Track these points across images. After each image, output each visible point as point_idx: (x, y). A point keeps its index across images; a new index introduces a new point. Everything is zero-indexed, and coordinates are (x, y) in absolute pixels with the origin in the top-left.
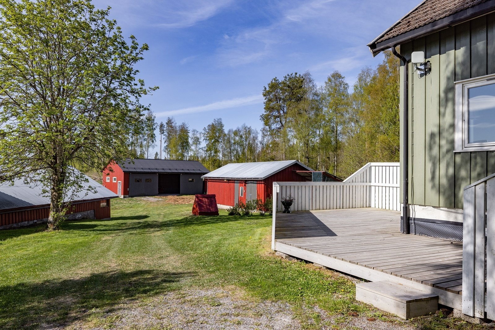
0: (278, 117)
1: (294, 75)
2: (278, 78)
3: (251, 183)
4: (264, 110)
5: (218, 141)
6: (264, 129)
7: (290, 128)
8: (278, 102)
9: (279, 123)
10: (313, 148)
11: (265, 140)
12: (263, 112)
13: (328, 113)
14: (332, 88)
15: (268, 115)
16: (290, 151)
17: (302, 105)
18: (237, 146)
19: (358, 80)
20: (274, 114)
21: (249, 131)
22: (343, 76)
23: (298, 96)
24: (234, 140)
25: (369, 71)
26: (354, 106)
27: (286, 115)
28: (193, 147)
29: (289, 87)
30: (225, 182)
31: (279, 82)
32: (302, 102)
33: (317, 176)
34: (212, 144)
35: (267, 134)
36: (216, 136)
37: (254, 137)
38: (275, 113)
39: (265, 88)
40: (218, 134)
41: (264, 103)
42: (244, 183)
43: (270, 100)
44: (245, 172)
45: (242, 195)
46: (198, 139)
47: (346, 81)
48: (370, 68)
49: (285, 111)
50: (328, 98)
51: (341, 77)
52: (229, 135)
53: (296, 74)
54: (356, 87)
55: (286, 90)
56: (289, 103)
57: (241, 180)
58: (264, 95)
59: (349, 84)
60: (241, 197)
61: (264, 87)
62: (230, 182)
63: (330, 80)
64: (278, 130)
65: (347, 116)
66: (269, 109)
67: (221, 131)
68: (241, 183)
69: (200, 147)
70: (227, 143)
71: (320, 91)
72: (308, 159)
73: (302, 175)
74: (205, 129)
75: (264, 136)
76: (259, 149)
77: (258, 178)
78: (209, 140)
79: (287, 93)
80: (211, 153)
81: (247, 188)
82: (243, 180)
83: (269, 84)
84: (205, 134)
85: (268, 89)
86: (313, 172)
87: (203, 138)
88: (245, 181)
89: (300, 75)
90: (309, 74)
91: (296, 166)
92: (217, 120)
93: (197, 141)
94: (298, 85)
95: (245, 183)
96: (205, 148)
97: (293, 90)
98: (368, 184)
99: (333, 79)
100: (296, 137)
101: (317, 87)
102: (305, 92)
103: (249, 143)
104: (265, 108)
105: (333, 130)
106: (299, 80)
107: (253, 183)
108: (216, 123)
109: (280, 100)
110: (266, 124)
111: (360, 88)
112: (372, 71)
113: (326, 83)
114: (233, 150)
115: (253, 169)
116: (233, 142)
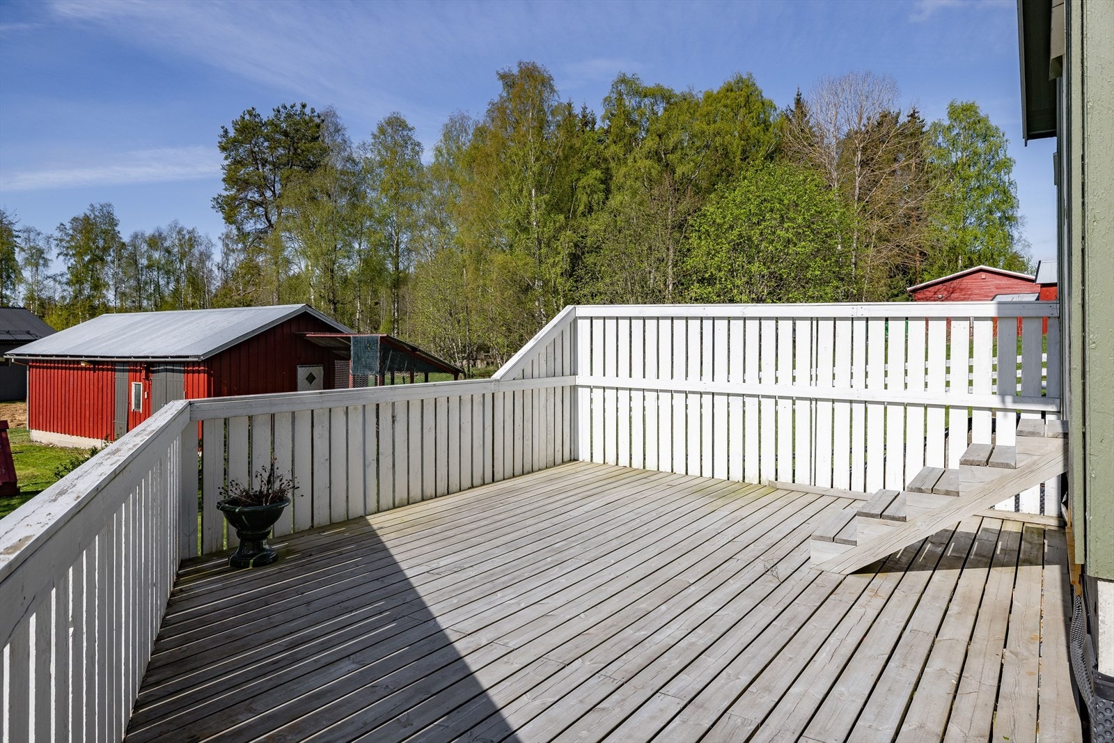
0: (260, 204)
1: (298, 107)
2: (258, 111)
3: (167, 370)
4: (223, 185)
5: (102, 260)
6: (227, 236)
7: (289, 231)
8: (258, 169)
9: (264, 219)
10: (345, 281)
11: (231, 261)
12: (221, 189)
13: (378, 204)
14: (387, 149)
15: (234, 198)
16: (290, 286)
17: (316, 180)
18: (155, 273)
19: (442, 138)
20: (249, 198)
21: (190, 239)
22: (410, 126)
23: (309, 160)
24: (149, 258)
25: (465, 120)
26: (435, 192)
27: (278, 200)
28: (27, 274)
29: (286, 134)
30: (86, 369)
31: (262, 120)
32: (320, 171)
33: (366, 347)
34: (85, 266)
35: (235, 247)
36: (98, 247)
37: (201, 254)
38: (253, 195)
39: (226, 132)
40: (101, 243)
41: (223, 168)
42: (144, 372)
43: (238, 163)
44: (148, 338)
45: (138, 405)
46: (41, 252)
47: (417, 137)
48: (466, 114)
49: (277, 192)
50: (378, 171)
51: (406, 126)
52: (135, 247)
53: (304, 106)
54: (439, 151)
55: (279, 141)
56: (285, 171)
57: (135, 363)
58: (224, 149)
59: (424, 144)
60: (135, 413)
61: (223, 127)
62: (99, 370)
63: (382, 131)
64: (261, 235)
65: (422, 211)
66: (236, 183)
67: (111, 235)
68: (136, 371)
69: (49, 274)
70: (129, 265)
71: (361, 153)
72: (335, 304)
73: (323, 343)
74: (62, 227)
75: (227, 253)
76: (216, 284)
77: (188, 357)
78: (74, 255)
79: (281, 151)
80: (80, 291)
81: (153, 386)
82: (141, 362)
83: (235, 123)
84: (61, 240)
85: (232, 133)
86: (355, 338)
87: (55, 251)
88: (147, 367)
89: (313, 111)
90: (334, 115)
91: (305, 320)
92: (98, 206)
93: (38, 258)
94: (309, 133)
95: (148, 371)
96: (62, 275)
97: (297, 143)
98: (568, 381)
99: (390, 130)
100: (304, 253)
101: (353, 145)
102: (325, 151)
103: (190, 268)
104: (224, 180)
105: (390, 244)
106: (311, 120)
107: (173, 371)
108: (97, 213)
109: (264, 165)
110: (230, 219)
111: (448, 154)
112: (471, 122)
113: (375, 136)
114: (146, 283)
115: (174, 330)
116: (144, 262)
